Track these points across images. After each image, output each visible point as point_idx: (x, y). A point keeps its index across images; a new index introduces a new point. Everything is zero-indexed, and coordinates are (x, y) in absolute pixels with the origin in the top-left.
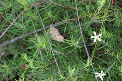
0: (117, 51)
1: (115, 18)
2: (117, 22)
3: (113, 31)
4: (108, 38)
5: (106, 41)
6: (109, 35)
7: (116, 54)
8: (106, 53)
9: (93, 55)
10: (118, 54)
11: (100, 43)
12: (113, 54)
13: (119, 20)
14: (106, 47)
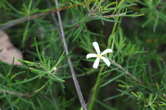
1: (147, 7)
2: (151, 18)
3: (141, 38)
4: (130, 57)
5: (124, 65)
6: (133, 51)
7: (147, 96)
8: (123, 93)
9: (93, 98)
11: (109, 68)
12: (139, 96)
13: (157, 12)
14: (123, 78)
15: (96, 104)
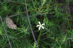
0: (57, 36)
1: (55, 11)
2: (56, 14)
3: (53, 21)
4: (50, 26)
5: (48, 29)
6: (51, 24)
7: (56, 38)
8: (48, 37)
9: (39, 39)
10: (57, 38)
11: (44, 30)
12: (53, 38)
13: (58, 12)
14: (48, 33)
15: (40, 41)
